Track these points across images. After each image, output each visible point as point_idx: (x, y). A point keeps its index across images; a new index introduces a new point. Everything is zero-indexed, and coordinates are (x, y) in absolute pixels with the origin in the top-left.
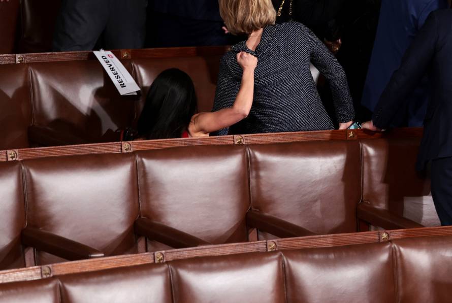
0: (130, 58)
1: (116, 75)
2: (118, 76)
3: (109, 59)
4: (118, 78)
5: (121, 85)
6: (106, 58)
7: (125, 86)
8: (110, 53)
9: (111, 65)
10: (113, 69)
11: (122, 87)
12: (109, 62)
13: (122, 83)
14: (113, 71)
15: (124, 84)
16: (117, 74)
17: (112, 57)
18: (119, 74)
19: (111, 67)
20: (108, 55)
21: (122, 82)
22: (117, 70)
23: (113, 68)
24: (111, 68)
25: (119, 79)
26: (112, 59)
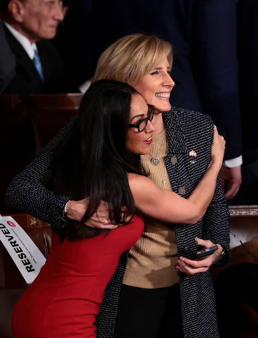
0: (41, 226)
1: (20, 253)
2: (22, 254)
3: (8, 227)
4: (22, 258)
5: (27, 268)
6: (4, 227)
7: (34, 270)
8: (10, 218)
9: (12, 238)
10: (14, 244)
11: (29, 271)
12: (9, 233)
13: (29, 265)
14: (15, 247)
15: (31, 266)
16: (21, 251)
17: (14, 226)
18: (25, 252)
19: (13, 240)
20: (8, 222)
21: (29, 263)
22: (21, 245)
23: (15, 242)
24: (11, 243)
25: (24, 259)
26: (13, 228)
